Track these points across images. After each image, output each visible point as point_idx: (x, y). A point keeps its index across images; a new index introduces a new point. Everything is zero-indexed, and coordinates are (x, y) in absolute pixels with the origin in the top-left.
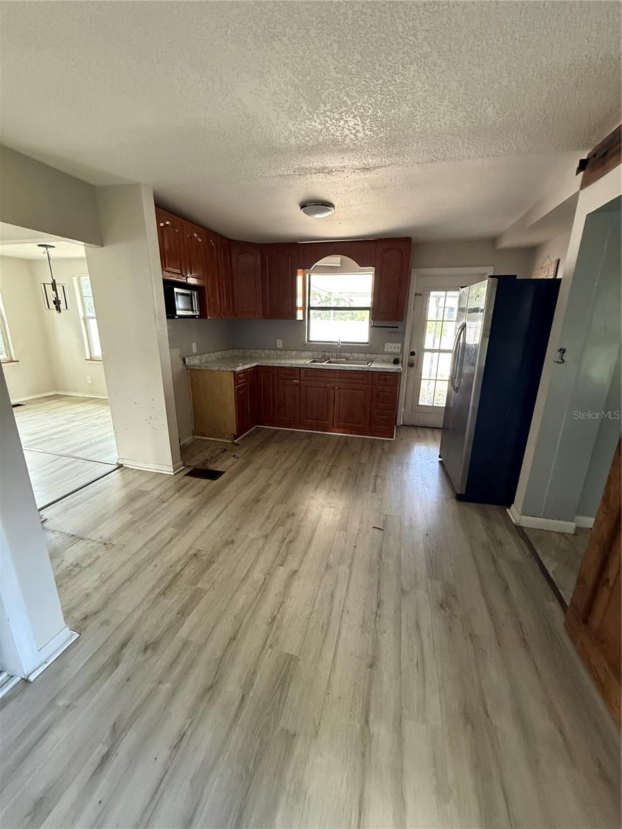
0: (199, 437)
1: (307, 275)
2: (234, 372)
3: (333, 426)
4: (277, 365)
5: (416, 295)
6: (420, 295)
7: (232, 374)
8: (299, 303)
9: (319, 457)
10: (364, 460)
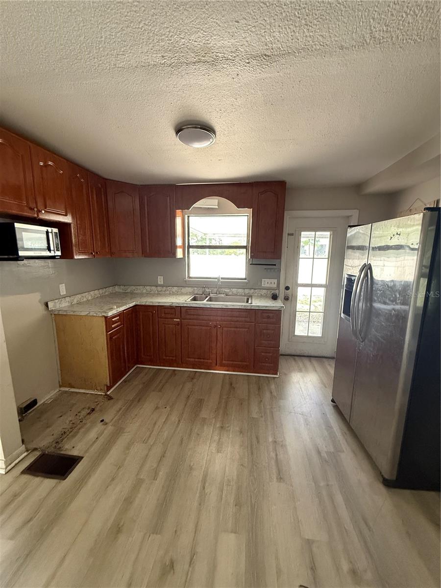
0: (67, 389)
1: (186, 216)
2: (106, 317)
3: (216, 364)
4: (157, 304)
5: (288, 234)
6: (292, 235)
7: (103, 319)
8: (179, 242)
9: (204, 414)
10: (255, 412)
